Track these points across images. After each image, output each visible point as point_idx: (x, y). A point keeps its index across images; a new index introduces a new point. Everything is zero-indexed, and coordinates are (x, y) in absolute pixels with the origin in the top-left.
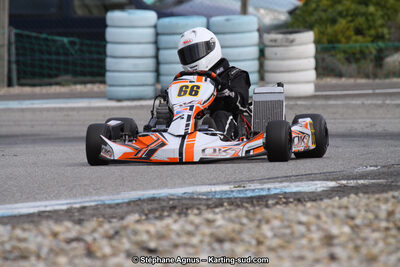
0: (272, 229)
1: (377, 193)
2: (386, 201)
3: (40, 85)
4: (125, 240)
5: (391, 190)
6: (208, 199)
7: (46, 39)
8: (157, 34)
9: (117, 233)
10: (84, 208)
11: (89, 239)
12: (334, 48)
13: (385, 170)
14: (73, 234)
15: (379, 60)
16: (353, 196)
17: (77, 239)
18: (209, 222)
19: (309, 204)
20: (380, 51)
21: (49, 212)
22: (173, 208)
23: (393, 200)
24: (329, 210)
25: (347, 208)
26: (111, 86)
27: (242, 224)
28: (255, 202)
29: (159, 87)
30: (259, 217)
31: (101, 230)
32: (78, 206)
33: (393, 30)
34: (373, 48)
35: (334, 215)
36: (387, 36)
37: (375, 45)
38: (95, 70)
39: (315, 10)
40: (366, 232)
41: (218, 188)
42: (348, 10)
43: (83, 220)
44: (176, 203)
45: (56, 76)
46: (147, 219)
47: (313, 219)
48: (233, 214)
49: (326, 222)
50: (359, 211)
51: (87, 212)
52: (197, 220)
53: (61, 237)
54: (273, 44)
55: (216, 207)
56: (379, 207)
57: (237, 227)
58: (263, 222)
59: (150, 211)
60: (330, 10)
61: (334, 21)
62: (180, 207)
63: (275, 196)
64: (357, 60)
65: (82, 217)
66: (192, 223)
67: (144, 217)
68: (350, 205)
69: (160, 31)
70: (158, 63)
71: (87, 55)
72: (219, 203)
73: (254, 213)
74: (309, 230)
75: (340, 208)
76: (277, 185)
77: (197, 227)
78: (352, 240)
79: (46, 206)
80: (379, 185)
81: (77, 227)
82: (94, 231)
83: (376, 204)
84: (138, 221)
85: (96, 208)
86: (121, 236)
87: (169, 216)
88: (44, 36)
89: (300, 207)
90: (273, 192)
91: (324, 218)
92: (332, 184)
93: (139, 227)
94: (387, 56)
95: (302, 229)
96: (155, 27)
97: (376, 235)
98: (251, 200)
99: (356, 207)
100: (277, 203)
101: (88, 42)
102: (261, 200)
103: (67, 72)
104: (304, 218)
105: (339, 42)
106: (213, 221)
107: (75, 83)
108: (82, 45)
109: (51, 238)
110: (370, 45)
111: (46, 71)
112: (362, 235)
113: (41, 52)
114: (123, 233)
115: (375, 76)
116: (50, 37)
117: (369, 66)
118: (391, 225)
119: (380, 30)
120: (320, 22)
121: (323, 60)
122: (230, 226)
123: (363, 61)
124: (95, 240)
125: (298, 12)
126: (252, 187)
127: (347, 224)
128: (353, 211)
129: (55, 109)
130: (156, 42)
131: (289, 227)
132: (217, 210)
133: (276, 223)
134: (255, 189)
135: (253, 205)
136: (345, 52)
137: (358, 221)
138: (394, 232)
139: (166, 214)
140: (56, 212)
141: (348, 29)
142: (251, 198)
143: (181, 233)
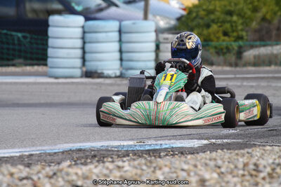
0: (163, 174)
1: (237, 149)
2: (243, 155)
4: (60, 179)
5: (247, 147)
6: (118, 151)
7: (6, 34)
8: (84, 32)
9: (55, 174)
10: (31, 155)
11: (35, 178)
12: (208, 45)
13: (242, 132)
14: (24, 175)
15: (239, 54)
16: (219, 151)
17: (26, 178)
18: (119, 167)
19: (189, 157)
20: (240, 47)
21: (7, 157)
22: (95, 156)
23: (247, 155)
24: (203, 161)
25: (215, 160)
26: (51, 67)
27: (142, 170)
28: (151, 154)
29: (84, 69)
30: (154, 165)
31: (44, 172)
32: (27, 154)
33: (249, 33)
34: (235, 45)
35: (206, 164)
36: (245, 38)
37: (237, 43)
38: (40, 56)
39: (195, 18)
40: (229, 177)
41: (125, 143)
42: (218, 19)
43: (31, 164)
44: (96, 153)
45: (13, 60)
46: (76, 164)
47: (192, 168)
48: (136, 163)
49: (201, 170)
50: (224, 162)
51: (34, 158)
52: (111, 166)
53: (16, 176)
54: (166, 41)
55: (124, 156)
56: (238, 160)
57: (139, 172)
58: (157, 168)
60: (206, 18)
61: (208, 26)
62: (98, 156)
63: (165, 150)
64: (224, 54)
65: (30, 162)
66: (107, 168)
67: (73, 163)
68: (218, 158)
69: (86, 30)
70: (84, 53)
71: (35, 46)
72: (126, 154)
73: (151, 162)
74: (189, 175)
75: (210, 160)
76: (167, 142)
77: (111, 171)
78: (218, 182)
79: (4, 153)
80: (238, 143)
81: (27, 169)
82: (39, 172)
83: (236, 157)
84: (70, 166)
85: (40, 155)
86: (58, 177)
87: (91, 162)
88: (5, 31)
89: (183, 158)
90: (164, 147)
91: (199, 167)
92: (205, 142)
93: (70, 170)
94: (245, 51)
95: (184, 174)
96: (83, 27)
97: (236, 179)
98: (148, 152)
99: (221, 159)
100: (167, 155)
101: (36, 37)
102: (155, 153)
103: (20, 57)
104: (186, 167)
105: (211, 41)
106: (123, 167)
107: (26, 65)
108: (31, 38)
109: (8, 177)
110: (233, 43)
111: (5, 56)
112: (226, 179)
113: (2, 43)
114: (59, 174)
115: (236, 65)
116: (9, 33)
117: (232, 58)
118: (246, 173)
119: (240, 33)
120: (198, 26)
122: (134, 171)
123: (228, 54)
124: (39, 178)
125: (183, 19)
126: (150, 143)
127: (215, 171)
128: (220, 162)
129: (11, 83)
130: (83, 38)
131: (175, 172)
132: (125, 159)
133: (166, 170)
134: (152, 144)
135: (150, 156)
136: (216, 48)
138: (248, 178)
139: (89, 161)
140: (12, 157)
141: (218, 32)
142: (149, 150)
143: (100, 175)
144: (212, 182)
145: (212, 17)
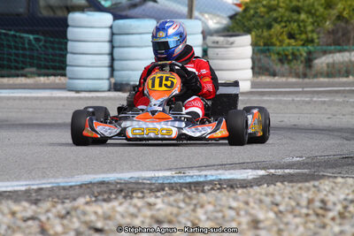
0: (206, 213)
1: (300, 182)
2: (308, 190)
3: (9, 76)
4: (75, 220)
5: (313, 180)
6: (151, 184)
7: (14, 36)
8: (113, 34)
9: (68, 213)
10: (41, 189)
11: (43, 218)
12: (268, 50)
13: (309, 160)
14: (29, 213)
15: (309, 62)
16: (279, 184)
17: (32, 218)
18: (150, 205)
19: (240, 191)
20: (309, 53)
21: (10, 192)
22: (121, 191)
23: (313, 189)
24: (258, 196)
25: (273, 195)
26: (70, 78)
27: (179, 208)
28: (193, 188)
29: (113, 80)
30: (194, 202)
31: (54, 210)
32: (35, 187)
33: (321, 35)
34: (303, 51)
35: (261, 201)
36: (316, 41)
37: (305, 48)
38: (57, 64)
39: (253, 16)
40: (289, 217)
41: (161, 174)
42: (282, 17)
43: (40, 200)
44: (123, 186)
45: (23, 68)
46: (97, 201)
47: (242, 205)
48: (172, 199)
49: (253, 208)
50: (283, 198)
51: (43, 193)
52: (139, 203)
53: (19, 215)
54: (216, 45)
55: (158, 191)
56: (301, 195)
57: (175, 210)
58: (198, 206)
59: (99, 194)
60: (267, 16)
61: (269, 27)
62: (126, 190)
63: (211, 182)
64: (289, 62)
65: (39, 197)
66: (135, 206)
67: (93, 199)
68: (276, 193)
69: (115, 31)
70: (113, 60)
71: (50, 51)
72: (161, 188)
73: (190, 198)
74: (238, 214)
75: (267, 195)
76: (213, 172)
77: (139, 209)
78: (276, 224)
79: (7, 187)
80: (303, 174)
81: (34, 207)
82: (48, 211)
83: (299, 192)
84: (87, 203)
85: (51, 189)
86: (72, 216)
87: (116, 198)
88: (12, 33)
89: (232, 194)
90: (210, 178)
91: (252, 204)
92: (262, 172)
93: (88, 208)
94: (316, 58)
95: (232, 213)
96: (111, 27)
97: (298, 220)
98: (189, 185)
99: (281, 194)
100: (212, 189)
101: (52, 39)
102: (198, 186)
103: (32, 65)
104: (234, 204)
105: (273, 44)
106: (155, 204)
107: (39, 75)
108: (45, 41)
109: (9, 216)
110: (301, 48)
111: (13, 64)
112: (285, 220)
113: (10, 47)
114: (73, 213)
115: (305, 76)
116: (18, 34)
117: (301, 68)
118: (311, 212)
119: (310, 35)
120: (257, 26)
121: (260, 60)
122: (169, 209)
124: (48, 219)
125: (238, 17)
126: (192, 174)
127: (272, 210)
128: (278, 198)
129: (20, 98)
130: (111, 41)
131: (221, 211)
132: (159, 194)
133: (210, 208)
134: (194, 175)
135: (191, 190)
136: (278, 54)
137: (282, 208)
138: (313, 218)
139: (113, 196)
140: (15, 192)
141: (282, 33)
142: (190, 183)
143: (125, 214)
144: (268, 223)
145: (275, 14)
